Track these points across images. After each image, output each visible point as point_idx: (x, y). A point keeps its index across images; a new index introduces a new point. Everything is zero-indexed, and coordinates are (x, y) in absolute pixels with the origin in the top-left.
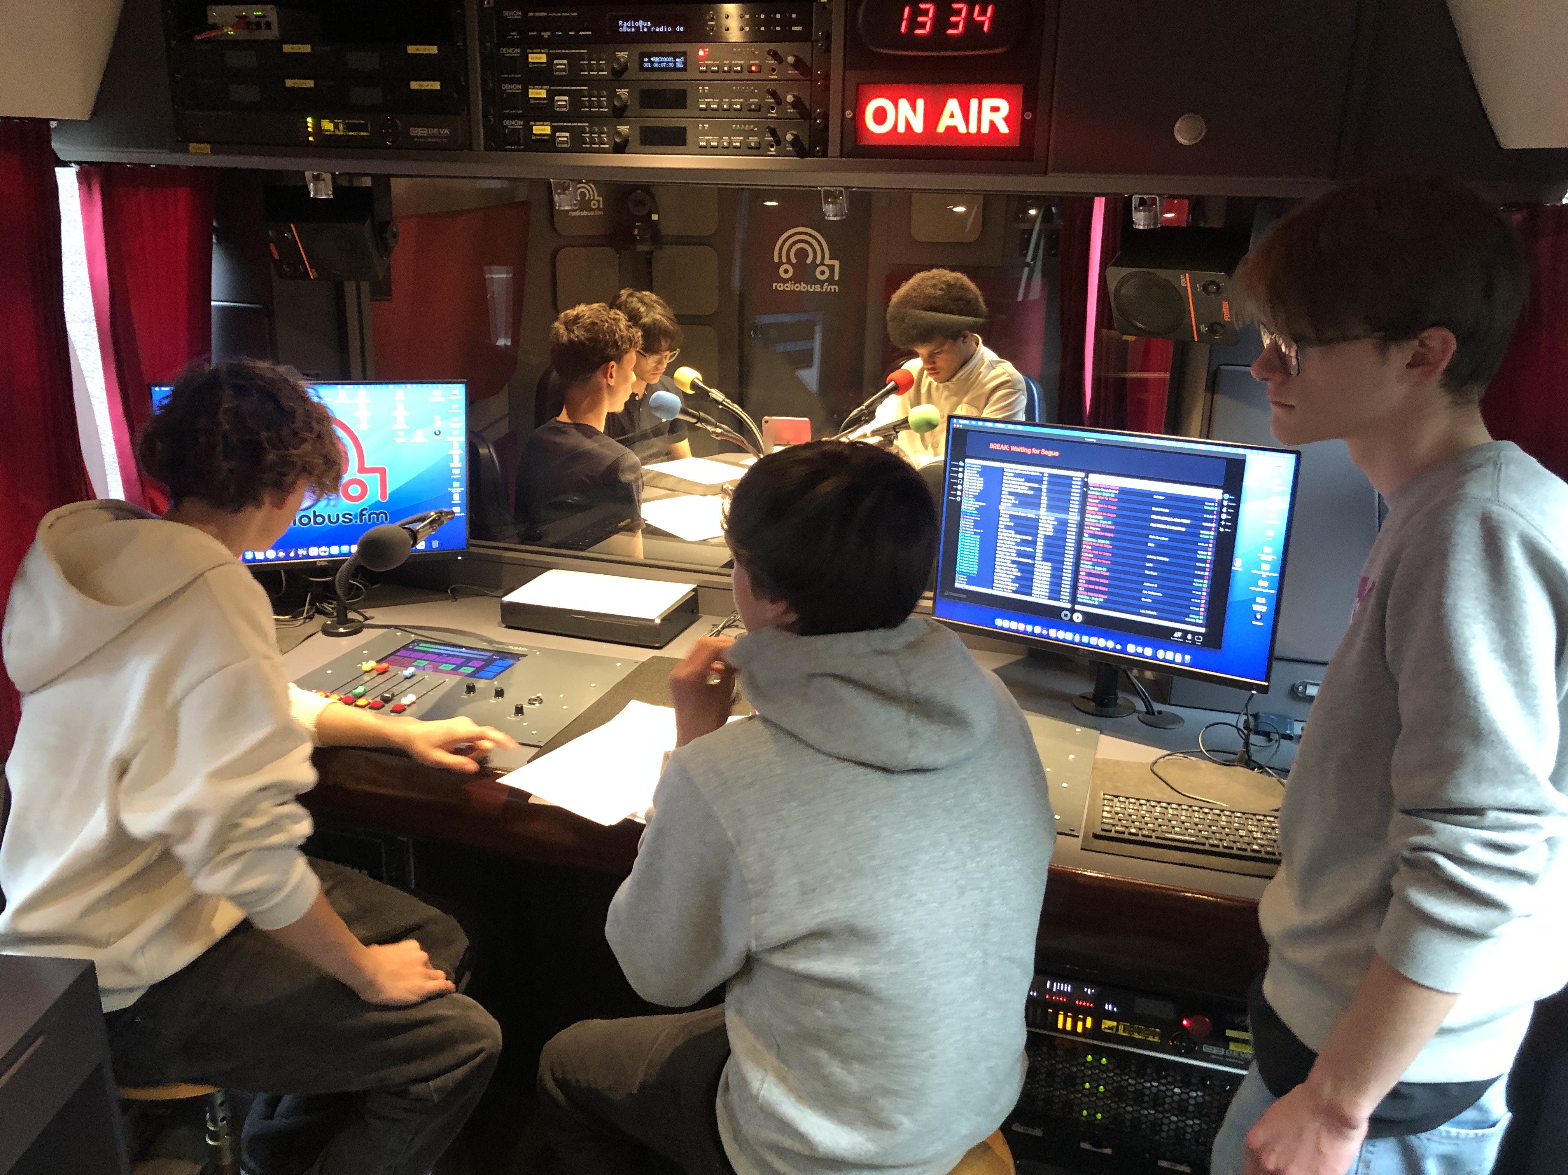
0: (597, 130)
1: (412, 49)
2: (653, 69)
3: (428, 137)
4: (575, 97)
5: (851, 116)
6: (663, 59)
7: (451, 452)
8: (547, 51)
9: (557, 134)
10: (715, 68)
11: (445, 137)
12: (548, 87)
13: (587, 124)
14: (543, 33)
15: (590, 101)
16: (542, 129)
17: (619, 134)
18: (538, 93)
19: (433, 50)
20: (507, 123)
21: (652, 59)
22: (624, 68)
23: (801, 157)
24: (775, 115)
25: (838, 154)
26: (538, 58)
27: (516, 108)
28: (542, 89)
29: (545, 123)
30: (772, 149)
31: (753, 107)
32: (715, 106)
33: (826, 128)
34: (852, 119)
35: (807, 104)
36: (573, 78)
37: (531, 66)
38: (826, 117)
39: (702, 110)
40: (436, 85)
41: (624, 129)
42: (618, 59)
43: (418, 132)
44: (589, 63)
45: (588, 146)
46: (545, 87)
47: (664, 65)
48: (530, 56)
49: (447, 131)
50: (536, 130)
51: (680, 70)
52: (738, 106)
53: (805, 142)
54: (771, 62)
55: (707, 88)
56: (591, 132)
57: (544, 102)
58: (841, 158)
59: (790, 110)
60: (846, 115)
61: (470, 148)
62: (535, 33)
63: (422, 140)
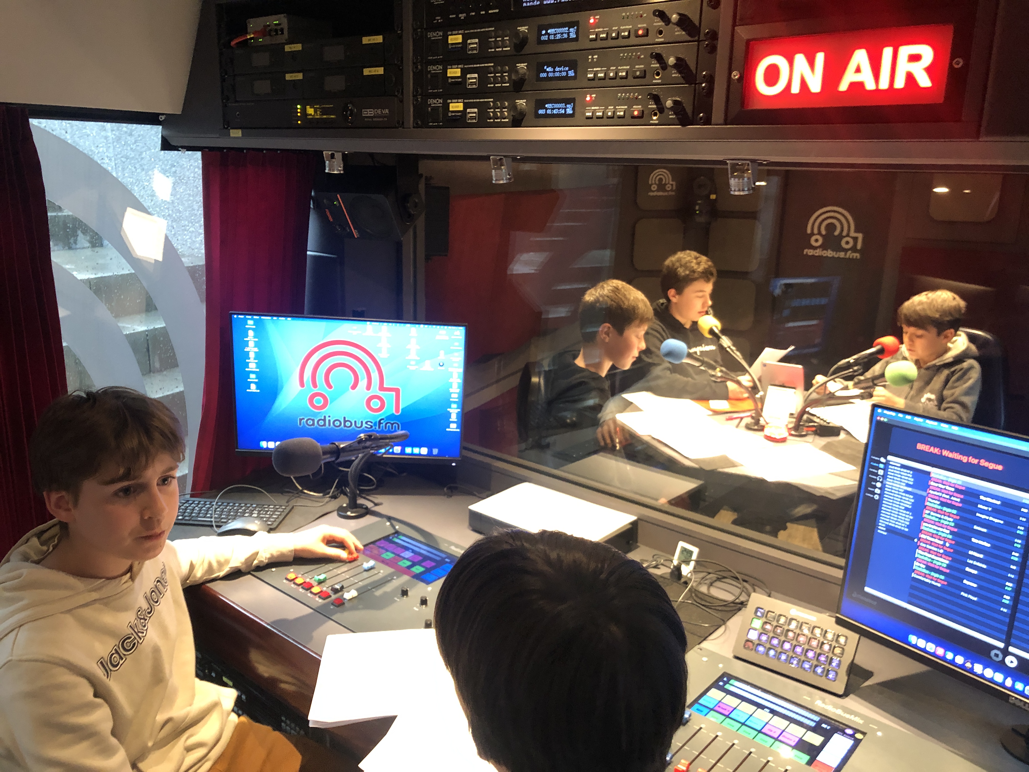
0: (499, 105)
1: (366, 40)
2: (549, 41)
3: (374, 117)
4: (483, 74)
5: (739, 77)
6: (559, 30)
7: (451, 380)
8: (463, 31)
9: (468, 110)
10: (604, 35)
11: (385, 117)
12: (462, 66)
13: (492, 100)
14: (460, 15)
15: (495, 77)
16: (456, 106)
17: (517, 108)
18: (454, 72)
19: (379, 39)
20: (431, 101)
21: (549, 31)
22: (525, 42)
23: (684, 124)
24: (659, 81)
25: (722, 121)
26: (455, 39)
27: (438, 88)
28: (457, 68)
29: (460, 101)
30: (655, 118)
31: (638, 73)
32: (602, 75)
33: (710, 91)
34: (740, 80)
35: (693, 67)
36: (482, 55)
37: (450, 47)
38: (710, 80)
39: (590, 79)
40: (380, 71)
41: (521, 103)
42: (518, 32)
43: (368, 113)
44: (496, 40)
45: (492, 120)
46: (460, 66)
47: (558, 37)
48: (450, 37)
49: (387, 111)
50: (452, 107)
51: (572, 40)
52: (624, 74)
53: (689, 110)
54: (658, 23)
55: (596, 56)
56: (495, 107)
57: (460, 80)
58: (726, 124)
59: (675, 74)
60: (732, 76)
61: (402, 125)
62: (454, 16)
63: (370, 120)
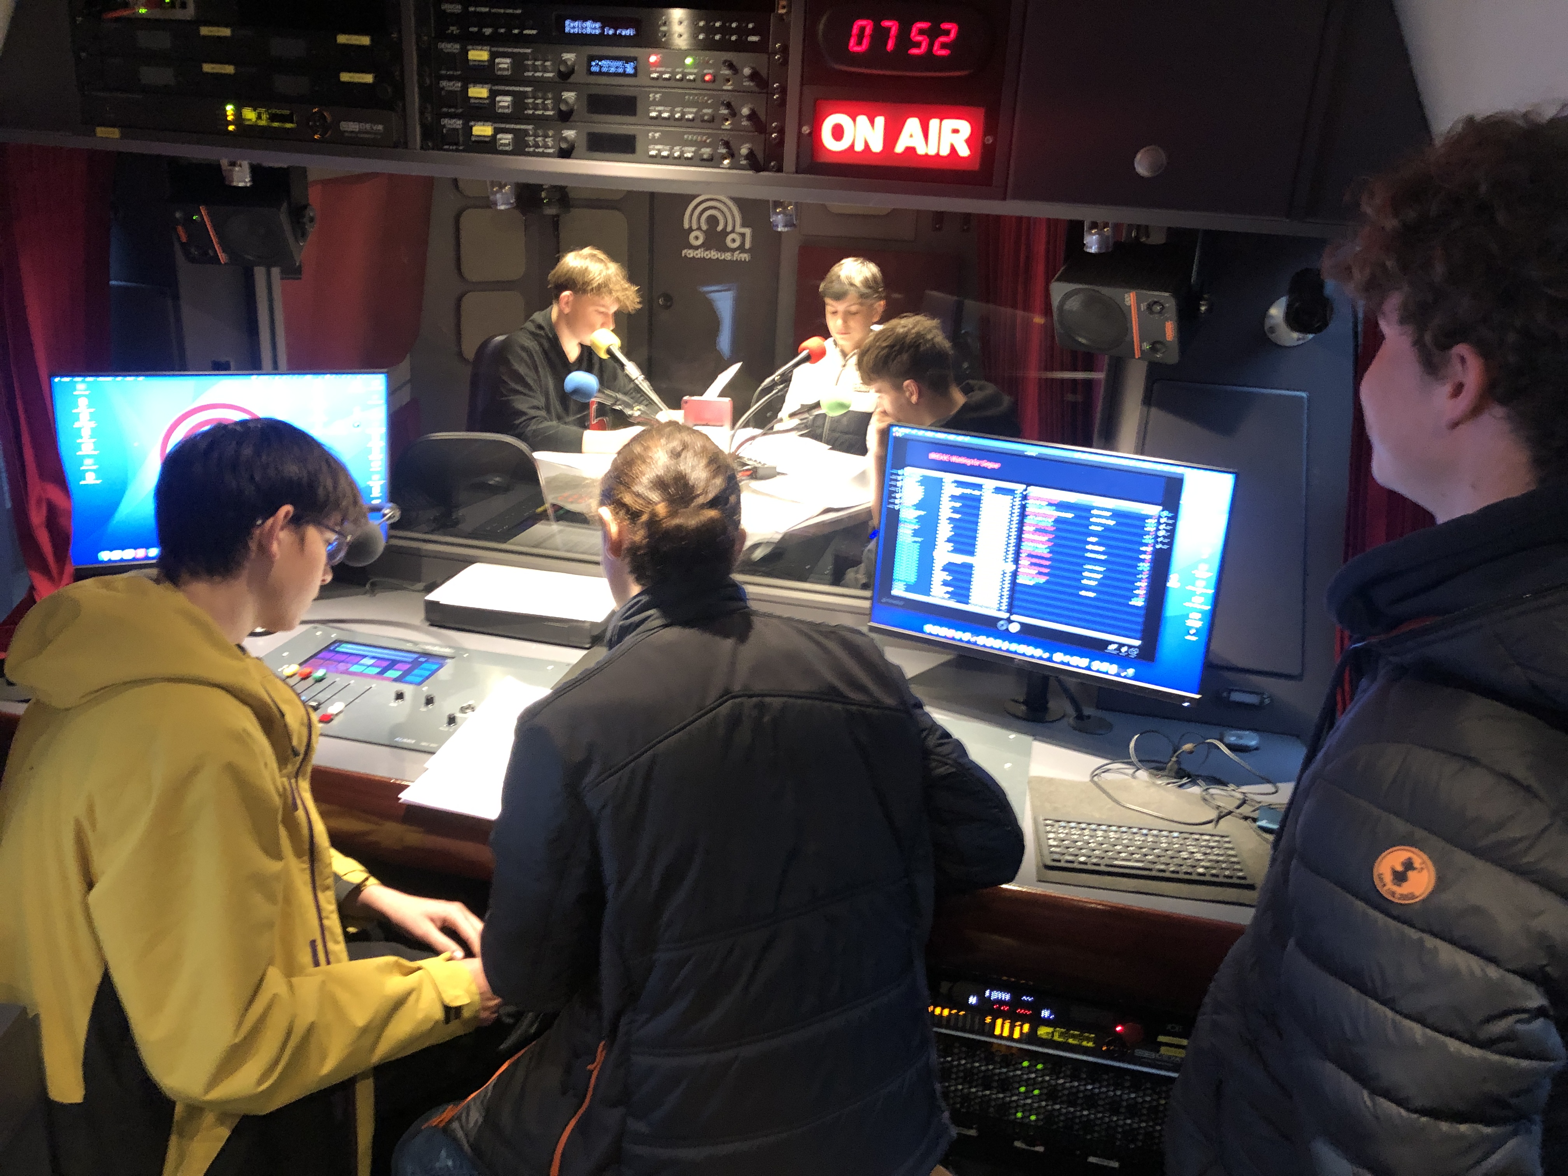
0: (541, 134)
1: (342, 39)
2: (600, 73)
3: (359, 132)
4: (519, 100)
5: (807, 132)
6: (613, 63)
8: (488, 48)
9: (499, 136)
10: (667, 76)
11: (378, 134)
12: (489, 86)
13: (531, 127)
14: (484, 30)
15: (535, 103)
16: (483, 130)
17: (565, 139)
18: (479, 92)
19: (365, 40)
20: (445, 121)
21: (600, 63)
22: (571, 72)
23: (757, 171)
24: (729, 127)
25: (794, 169)
26: (479, 55)
27: (456, 107)
28: (483, 87)
29: (487, 124)
30: (726, 162)
31: (706, 118)
32: (666, 115)
33: (781, 142)
34: (810, 133)
35: (763, 118)
36: (516, 78)
37: (471, 63)
38: (781, 131)
39: (652, 118)
40: (368, 78)
41: (570, 134)
42: (565, 62)
43: (350, 127)
44: (534, 64)
45: (531, 149)
46: (486, 86)
47: (612, 70)
48: (470, 53)
49: (380, 127)
50: (476, 130)
51: (629, 75)
52: (691, 116)
53: (760, 156)
54: (726, 72)
55: (658, 96)
56: (536, 135)
57: (485, 102)
58: (797, 172)
59: (745, 123)
60: (803, 130)
61: (406, 145)
62: (476, 29)
63: (353, 135)
